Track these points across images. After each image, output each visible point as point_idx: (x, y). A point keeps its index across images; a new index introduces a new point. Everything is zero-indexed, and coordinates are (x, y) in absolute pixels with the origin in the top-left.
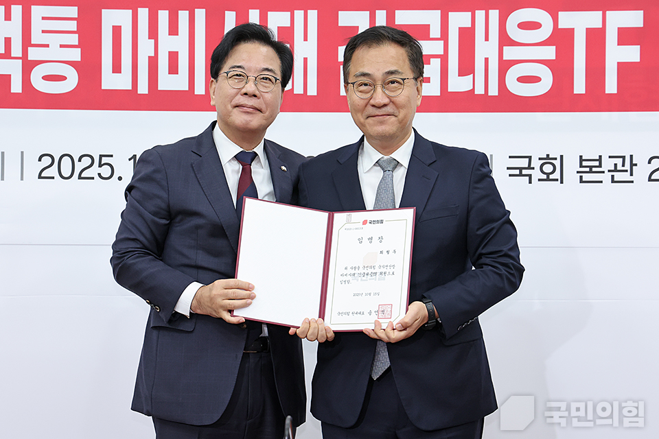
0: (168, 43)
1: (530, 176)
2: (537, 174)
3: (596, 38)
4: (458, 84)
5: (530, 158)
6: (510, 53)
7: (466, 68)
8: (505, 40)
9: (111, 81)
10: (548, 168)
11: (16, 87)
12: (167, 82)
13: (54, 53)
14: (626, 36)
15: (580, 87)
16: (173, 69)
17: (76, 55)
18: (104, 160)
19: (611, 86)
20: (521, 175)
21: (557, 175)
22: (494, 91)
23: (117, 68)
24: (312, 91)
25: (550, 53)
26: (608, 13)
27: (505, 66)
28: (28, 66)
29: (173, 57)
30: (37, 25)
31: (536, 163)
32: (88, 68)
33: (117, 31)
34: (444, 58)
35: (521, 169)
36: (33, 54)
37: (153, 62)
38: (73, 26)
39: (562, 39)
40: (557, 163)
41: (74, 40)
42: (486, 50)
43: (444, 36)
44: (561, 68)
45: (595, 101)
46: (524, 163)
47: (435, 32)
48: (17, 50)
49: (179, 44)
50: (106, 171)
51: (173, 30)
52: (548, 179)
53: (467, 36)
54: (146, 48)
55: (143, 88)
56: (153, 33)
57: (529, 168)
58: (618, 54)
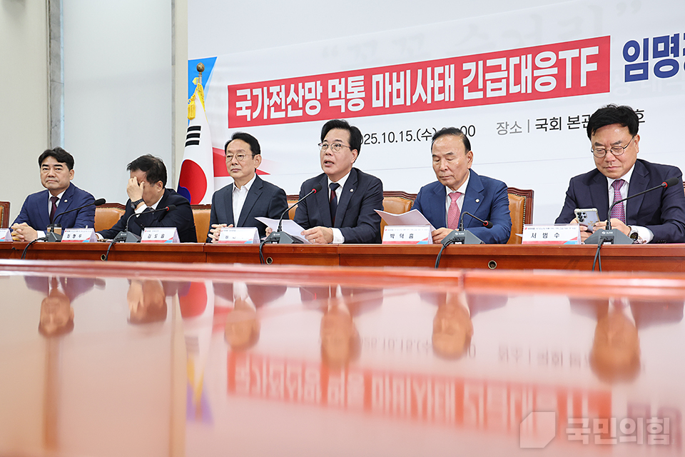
0: (396, 86)
1: (546, 128)
2: (549, 127)
3: (576, 62)
4: (514, 89)
5: (546, 120)
6: (537, 73)
7: (517, 82)
8: (535, 67)
9: (376, 104)
10: (554, 124)
11: (343, 110)
12: (397, 102)
13: (356, 95)
14: (590, 59)
15: (569, 85)
16: (398, 96)
17: (363, 95)
18: (374, 136)
19: (583, 83)
20: (542, 127)
21: (558, 126)
22: (529, 91)
23: (378, 99)
24: (452, 99)
25: (555, 71)
26: (582, 49)
27: (534, 79)
28: (347, 101)
29: (398, 91)
30: (350, 84)
31: (548, 122)
32: (368, 100)
33: (378, 83)
34: (508, 79)
35: (542, 125)
36: (349, 96)
37: (391, 94)
38: (362, 83)
39: (561, 64)
40: (558, 121)
41: (362, 89)
42: (526, 73)
43: (508, 69)
44: (560, 77)
45: (577, 90)
46: (543, 122)
47: (504, 67)
48: (343, 96)
49: (400, 85)
50: (374, 140)
51: (398, 80)
52: (554, 129)
53: (518, 67)
54: (388, 89)
55: (387, 105)
56: (391, 83)
57: (546, 124)
58: (586, 68)
